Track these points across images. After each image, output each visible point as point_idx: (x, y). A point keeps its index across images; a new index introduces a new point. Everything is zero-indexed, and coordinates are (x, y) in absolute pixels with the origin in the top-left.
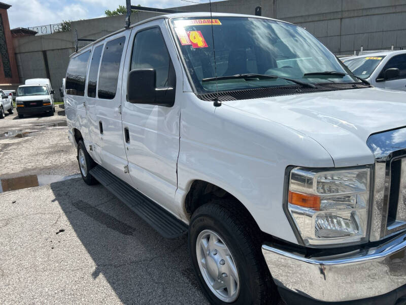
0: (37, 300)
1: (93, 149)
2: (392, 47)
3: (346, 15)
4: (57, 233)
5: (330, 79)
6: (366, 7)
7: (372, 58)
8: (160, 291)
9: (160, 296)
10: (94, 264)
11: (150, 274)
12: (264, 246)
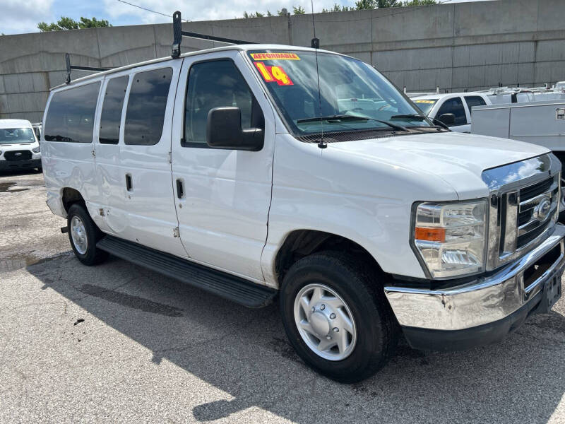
0: (93, 395)
1: (105, 213)
2: (438, 89)
3: (377, 47)
4: (75, 324)
5: (412, 122)
6: (399, 39)
7: (423, 102)
8: (248, 367)
9: (250, 372)
10: (148, 351)
11: (227, 352)
12: (386, 289)
